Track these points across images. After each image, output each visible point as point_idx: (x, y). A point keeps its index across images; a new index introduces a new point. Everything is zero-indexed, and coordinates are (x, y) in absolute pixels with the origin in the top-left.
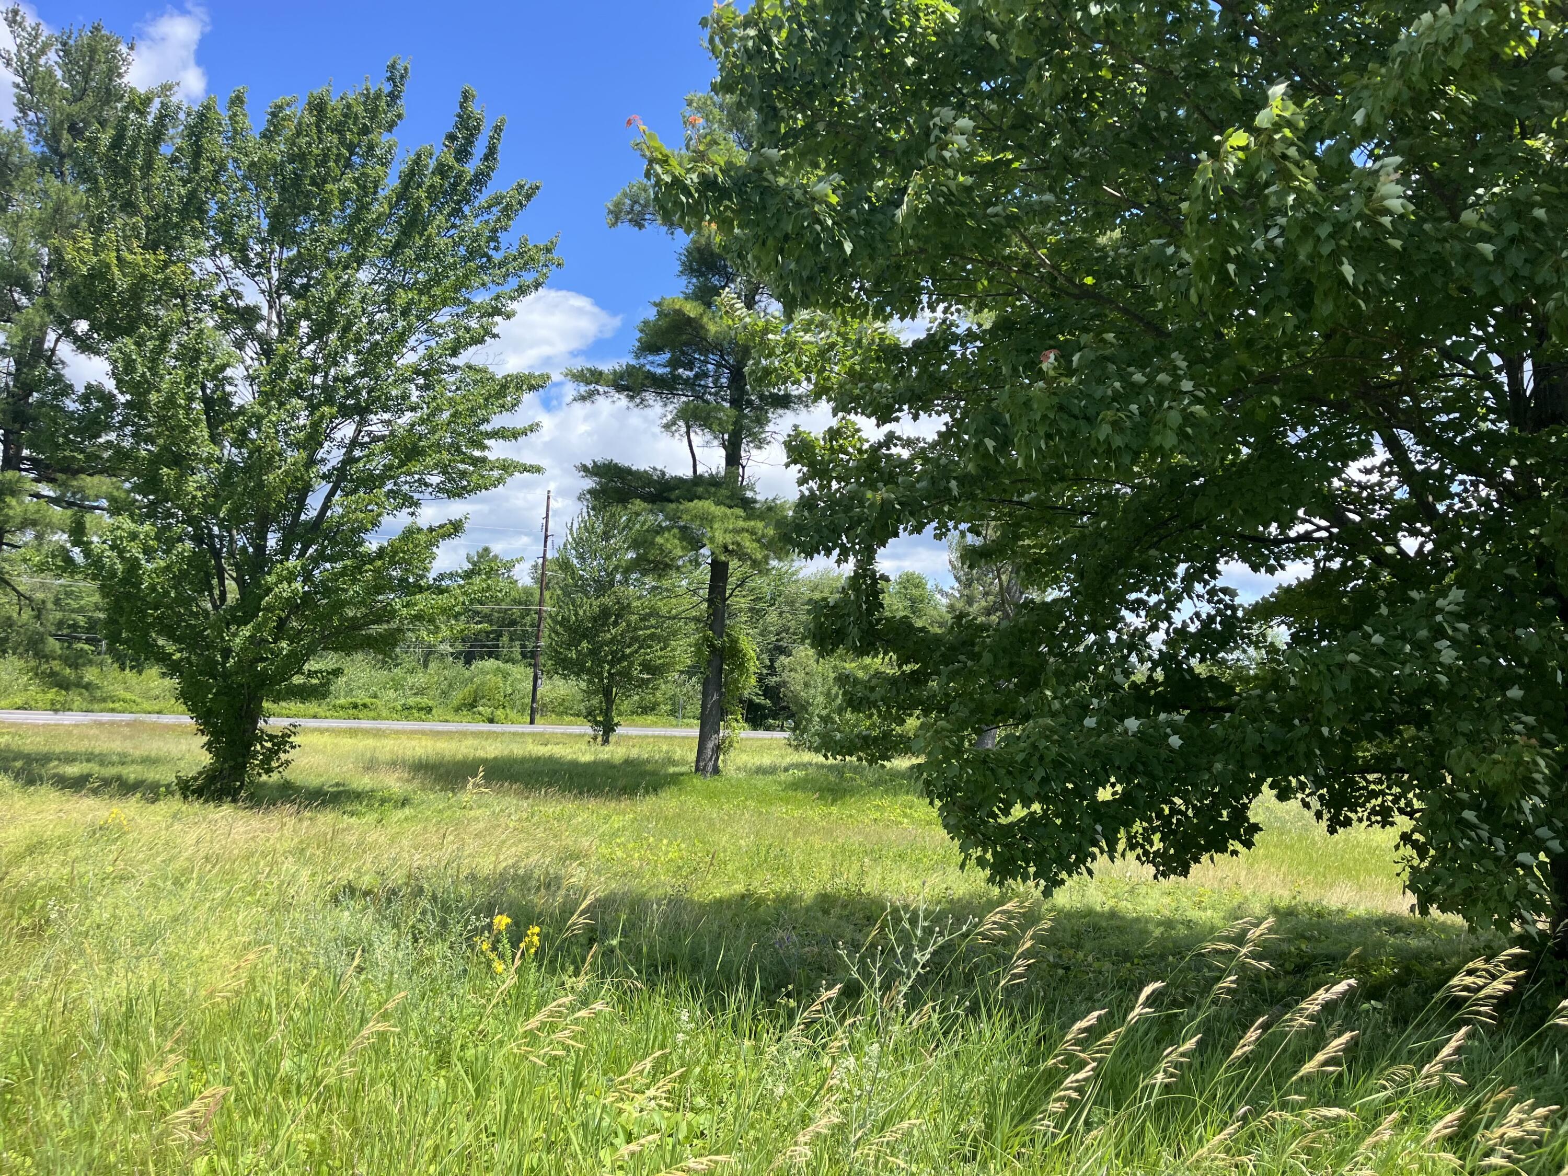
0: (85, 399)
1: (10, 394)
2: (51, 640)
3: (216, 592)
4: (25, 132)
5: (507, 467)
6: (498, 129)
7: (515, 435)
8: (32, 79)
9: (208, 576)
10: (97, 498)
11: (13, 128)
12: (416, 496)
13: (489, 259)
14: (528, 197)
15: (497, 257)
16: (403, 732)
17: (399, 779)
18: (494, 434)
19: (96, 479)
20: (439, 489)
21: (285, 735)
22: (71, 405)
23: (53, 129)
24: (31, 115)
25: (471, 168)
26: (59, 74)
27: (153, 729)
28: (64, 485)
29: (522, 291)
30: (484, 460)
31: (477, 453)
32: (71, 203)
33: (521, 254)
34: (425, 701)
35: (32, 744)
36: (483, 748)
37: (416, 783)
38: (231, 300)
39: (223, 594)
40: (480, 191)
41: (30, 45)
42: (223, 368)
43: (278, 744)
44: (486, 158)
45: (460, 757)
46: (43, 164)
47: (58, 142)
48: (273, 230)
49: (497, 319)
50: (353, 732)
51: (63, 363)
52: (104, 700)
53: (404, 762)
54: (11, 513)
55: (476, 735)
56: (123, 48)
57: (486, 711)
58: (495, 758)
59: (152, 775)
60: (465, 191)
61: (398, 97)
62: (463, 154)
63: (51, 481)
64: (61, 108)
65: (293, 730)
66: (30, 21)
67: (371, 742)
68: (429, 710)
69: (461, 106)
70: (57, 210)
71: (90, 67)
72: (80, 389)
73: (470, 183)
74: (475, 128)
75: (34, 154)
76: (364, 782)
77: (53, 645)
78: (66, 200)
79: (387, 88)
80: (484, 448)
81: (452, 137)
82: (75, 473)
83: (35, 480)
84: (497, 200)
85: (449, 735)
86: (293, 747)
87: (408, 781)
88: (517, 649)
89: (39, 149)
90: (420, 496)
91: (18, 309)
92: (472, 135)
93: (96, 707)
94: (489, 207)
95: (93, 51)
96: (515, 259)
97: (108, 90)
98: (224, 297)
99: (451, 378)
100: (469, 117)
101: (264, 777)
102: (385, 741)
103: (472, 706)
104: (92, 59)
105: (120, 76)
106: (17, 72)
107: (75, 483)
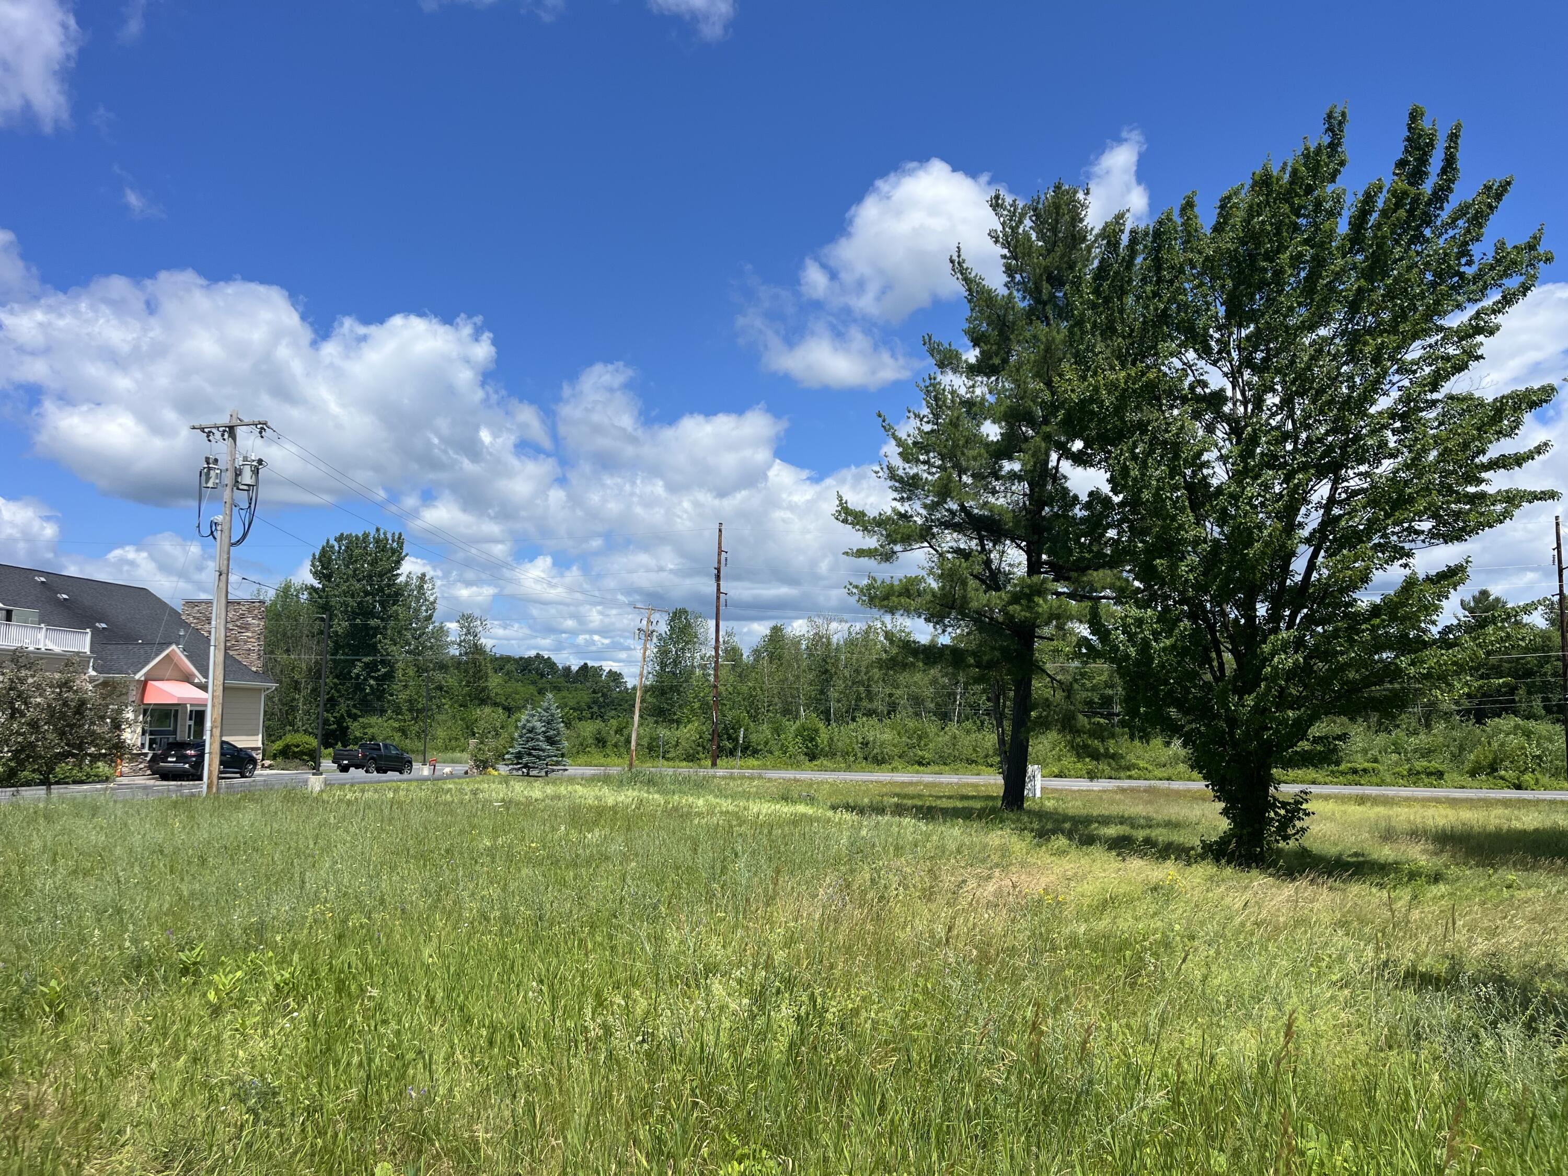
0: (1088, 506)
1: (1028, 512)
2: (1080, 716)
3: (1215, 663)
4: (1015, 293)
5: (1513, 499)
6: (1454, 137)
7: (1519, 460)
8: (1016, 247)
9: (1207, 650)
10: (1104, 588)
11: (1006, 292)
12: (1407, 546)
13: (1461, 275)
14: (1499, 197)
15: (1470, 271)
16: (1416, 800)
17: (1424, 851)
18: (1494, 465)
19: (1101, 573)
20: (1433, 535)
21: (1298, 803)
22: (1079, 512)
23: (1035, 283)
24: (1018, 277)
25: (1427, 187)
26: (1034, 236)
27: (1168, 795)
28: (1076, 581)
29: (1508, 300)
30: (1483, 496)
31: (1471, 489)
32: (1057, 341)
33: (1499, 261)
34: (1435, 765)
35: (1074, 807)
36: (1517, 819)
37: (1445, 857)
38: (1199, 390)
39: (1221, 665)
40: (1441, 208)
41: (1011, 220)
42: (1200, 454)
43: (1292, 812)
44: (1444, 171)
45: (1491, 828)
46: (1031, 315)
47: (1040, 292)
48: (1229, 315)
49: (1480, 338)
50: (1361, 800)
51: (1065, 477)
52: (1128, 769)
53: (1425, 832)
54: (1040, 610)
55: (1506, 803)
56: (1080, 196)
57: (1510, 774)
58: (1536, 830)
59: (1177, 837)
60: (1425, 213)
61: (1339, 144)
62: (1417, 176)
63: (1067, 579)
64: (1039, 263)
65: (1304, 796)
66: (1009, 200)
67: (1381, 810)
68: (1440, 775)
69: (1410, 129)
70: (1048, 350)
71: (1057, 222)
72: (1084, 498)
73: (1429, 204)
74: (1427, 145)
75: (1024, 308)
76: (1386, 853)
77: (1082, 720)
78: (1054, 339)
79: (1326, 140)
80: (1480, 481)
81: (1402, 164)
82: (1083, 570)
83: (1054, 580)
84: (1462, 211)
85: (1471, 803)
86: (1308, 814)
87: (1436, 854)
88: (1537, 704)
89: (1026, 303)
90: (1412, 545)
91: (1026, 439)
92: (1425, 154)
93: (1122, 775)
94: (1454, 220)
95: (1057, 207)
96: (1492, 268)
97: (1073, 236)
98: (1192, 388)
99: (1431, 414)
100: (1420, 136)
101: (1282, 844)
102: (1397, 810)
103: (1493, 768)
104: (1058, 214)
105: (1081, 220)
106: (1003, 246)
107: (1085, 579)
